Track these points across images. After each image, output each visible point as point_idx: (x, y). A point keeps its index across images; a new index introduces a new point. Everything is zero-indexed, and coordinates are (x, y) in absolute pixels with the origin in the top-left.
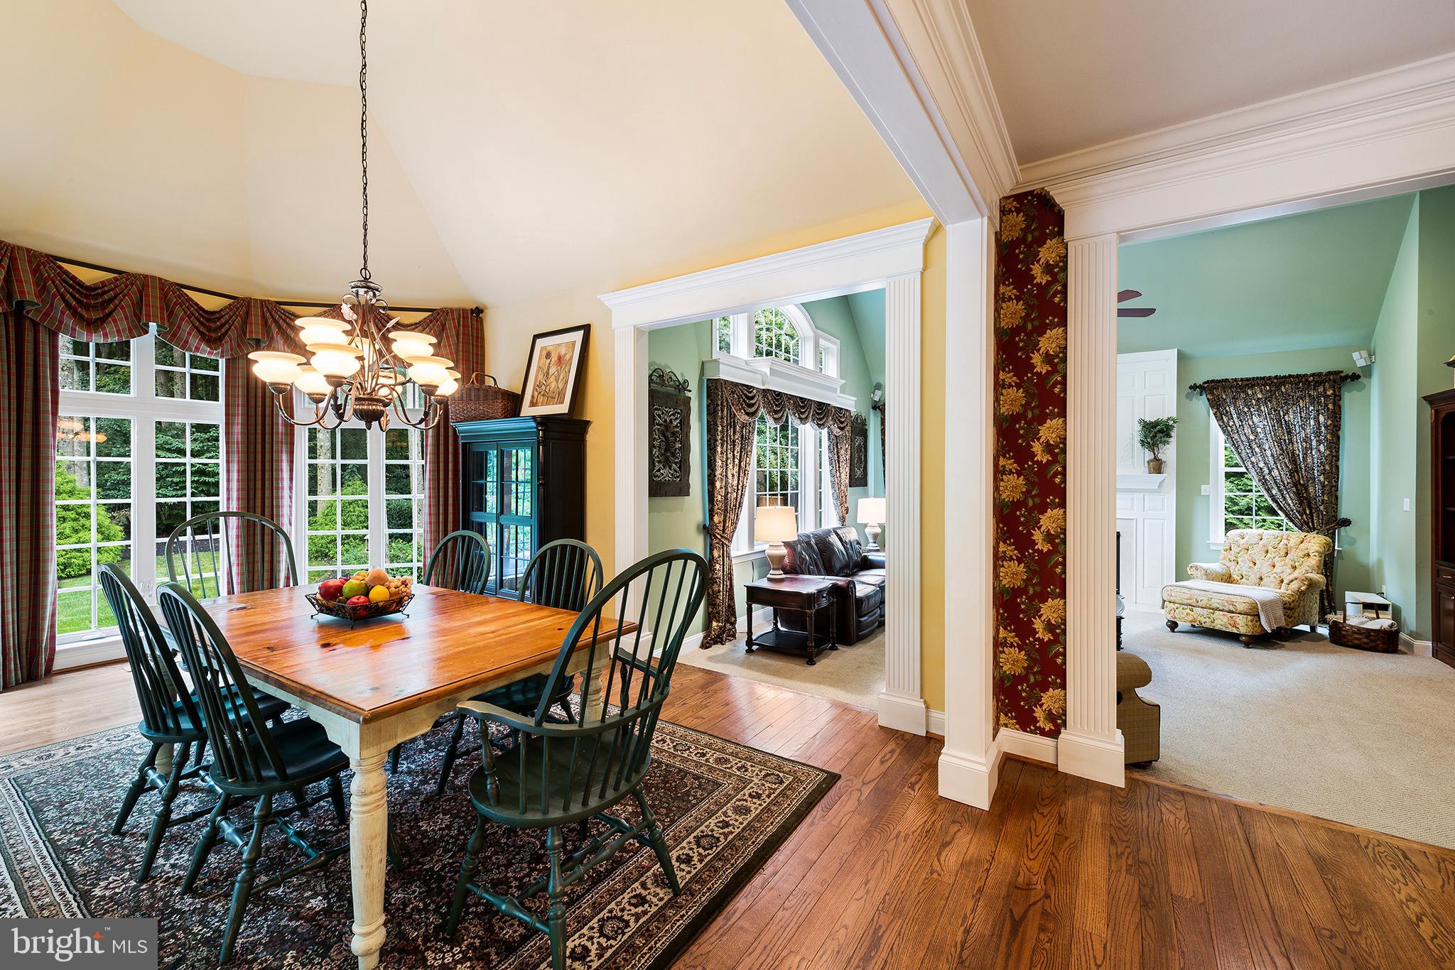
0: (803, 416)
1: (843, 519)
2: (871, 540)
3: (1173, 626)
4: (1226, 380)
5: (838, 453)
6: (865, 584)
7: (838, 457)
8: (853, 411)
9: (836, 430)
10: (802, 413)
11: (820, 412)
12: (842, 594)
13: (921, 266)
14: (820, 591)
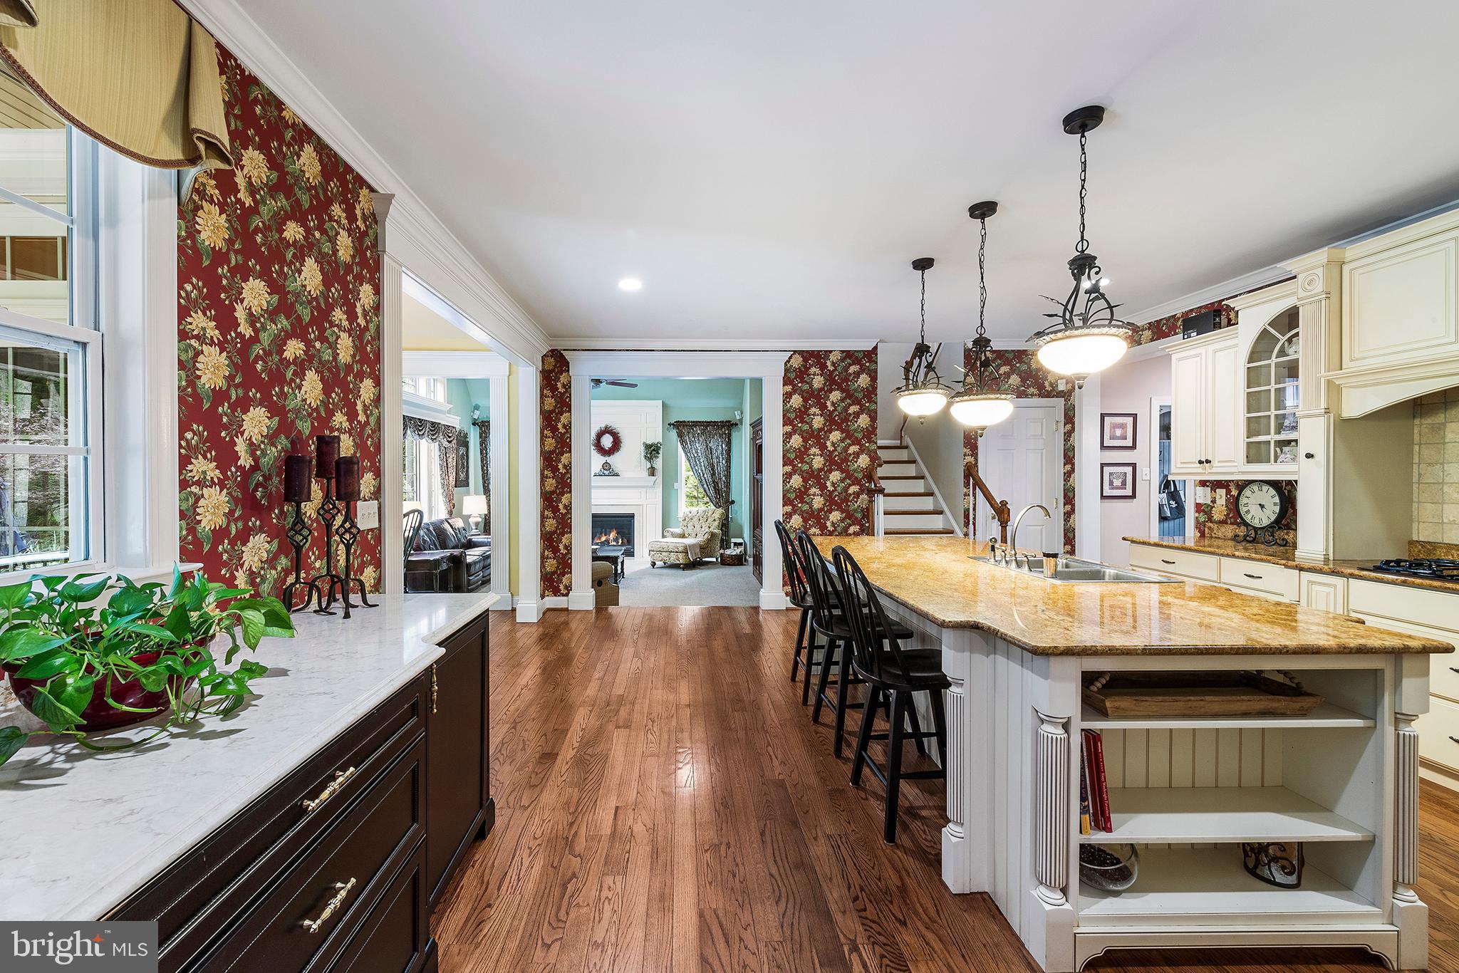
0: (420, 433)
1: (450, 513)
2: (474, 528)
3: (654, 564)
4: (685, 421)
5: (447, 460)
6: (472, 555)
7: (447, 464)
8: (458, 427)
9: (445, 443)
10: (420, 430)
11: (433, 429)
12: (457, 561)
13: (508, 374)
14: (442, 558)
